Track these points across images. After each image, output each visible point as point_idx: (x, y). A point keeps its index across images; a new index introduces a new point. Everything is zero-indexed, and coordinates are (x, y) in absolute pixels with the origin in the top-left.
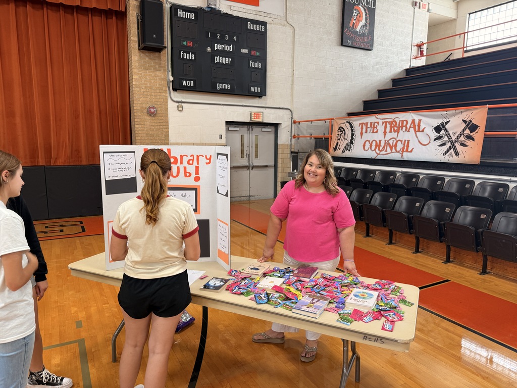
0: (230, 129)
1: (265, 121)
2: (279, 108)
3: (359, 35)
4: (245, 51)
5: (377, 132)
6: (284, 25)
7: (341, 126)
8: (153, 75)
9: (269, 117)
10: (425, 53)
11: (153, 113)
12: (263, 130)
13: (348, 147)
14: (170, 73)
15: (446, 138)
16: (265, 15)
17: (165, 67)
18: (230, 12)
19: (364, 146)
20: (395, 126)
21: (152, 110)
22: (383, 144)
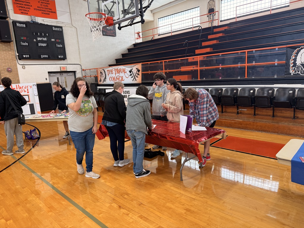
0: (51, 75)
1: (68, 70)
2: (74, 64)
3: (109, 30)
4: (53, 40)
5: (113, 73)
6: (71, 27)
7: (101, 71)
8: (8, 53)
9: (70, 68)
10: (141, 36)
11: (10, 71)
12: (68, 74)
13: (104, 80)
14: (16, 52)
15: (133, 75)
16: (61, 23)
17: (13, 49)
18: (43, 23)
19: (110, 79)
20: (118, 71)
21: (9, 70)
22: (115, 78)
